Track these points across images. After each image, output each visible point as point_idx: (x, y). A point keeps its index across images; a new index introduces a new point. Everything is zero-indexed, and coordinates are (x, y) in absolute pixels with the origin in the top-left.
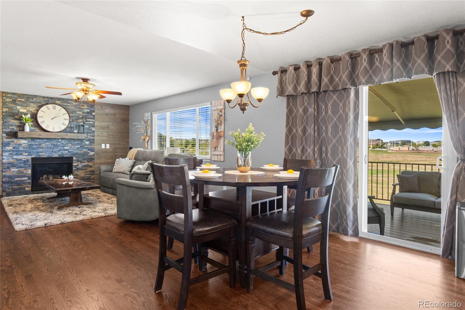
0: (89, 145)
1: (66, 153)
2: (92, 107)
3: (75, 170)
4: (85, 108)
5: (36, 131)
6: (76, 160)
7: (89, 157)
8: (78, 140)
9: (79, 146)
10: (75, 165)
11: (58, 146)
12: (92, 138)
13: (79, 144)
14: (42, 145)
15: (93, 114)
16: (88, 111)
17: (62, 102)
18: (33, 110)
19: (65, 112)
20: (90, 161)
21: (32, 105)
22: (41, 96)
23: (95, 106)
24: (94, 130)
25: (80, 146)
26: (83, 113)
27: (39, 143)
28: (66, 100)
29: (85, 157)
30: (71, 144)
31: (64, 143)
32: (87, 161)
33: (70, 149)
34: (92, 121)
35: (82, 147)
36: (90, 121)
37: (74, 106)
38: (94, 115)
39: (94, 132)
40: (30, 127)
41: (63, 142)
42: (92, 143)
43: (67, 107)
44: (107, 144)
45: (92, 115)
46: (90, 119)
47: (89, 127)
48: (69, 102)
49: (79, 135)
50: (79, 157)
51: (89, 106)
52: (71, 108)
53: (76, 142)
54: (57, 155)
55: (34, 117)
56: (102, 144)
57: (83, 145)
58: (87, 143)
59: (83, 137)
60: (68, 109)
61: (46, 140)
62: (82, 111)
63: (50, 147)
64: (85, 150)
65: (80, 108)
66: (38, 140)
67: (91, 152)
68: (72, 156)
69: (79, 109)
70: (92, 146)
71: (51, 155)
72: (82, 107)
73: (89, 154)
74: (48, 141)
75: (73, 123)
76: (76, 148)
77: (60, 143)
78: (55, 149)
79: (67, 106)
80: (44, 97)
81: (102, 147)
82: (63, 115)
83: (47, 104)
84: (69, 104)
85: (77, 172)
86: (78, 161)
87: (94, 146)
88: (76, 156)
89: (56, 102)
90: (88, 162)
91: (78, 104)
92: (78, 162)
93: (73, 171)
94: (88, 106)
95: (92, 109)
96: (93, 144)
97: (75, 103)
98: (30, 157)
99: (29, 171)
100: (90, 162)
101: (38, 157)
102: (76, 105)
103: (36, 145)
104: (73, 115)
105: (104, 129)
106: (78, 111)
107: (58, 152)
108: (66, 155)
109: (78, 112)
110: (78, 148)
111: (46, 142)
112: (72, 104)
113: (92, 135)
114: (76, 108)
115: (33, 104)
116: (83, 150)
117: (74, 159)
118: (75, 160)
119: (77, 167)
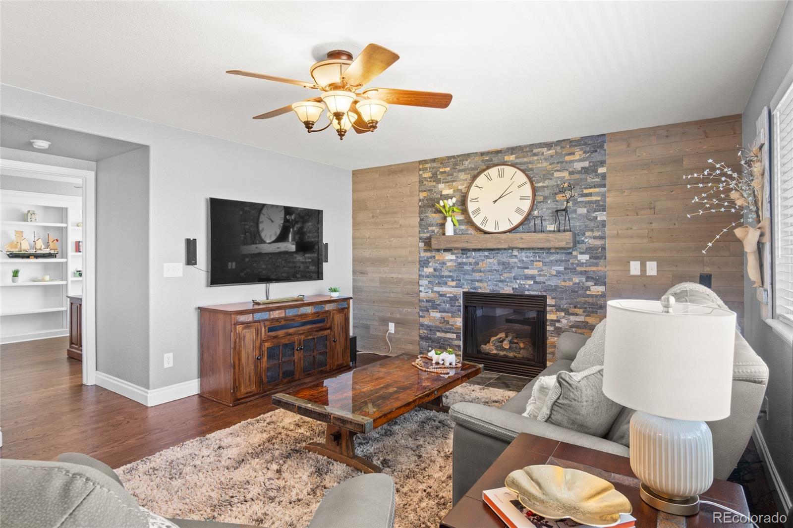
0: (590, 266)
1: (530, 285)
2: (596, 151)
3: (552, 332)
4: (577, 157)
5: (469, 232)
6: (553, 306)
7: (590, 300)
8: (557, 251)
9: (561, 268)
10: (552, 320)
11: (513, 267)
12: (598, 243)
13: (562, 261)
14: (481, 263)
15: (601, 170)
16: (586, 164)
17: (521, 155)
18: (463, 187)
19: (525, 179)
20: (593, 312)
21: (462, 176)
22: (476, 153)
23: (605, 147)
24: (604, 218)
25: (565, 269)
26: (571, 173)
27: (474, 261)
28: (528, 149)
29: (578, 300)
30: (539, 261)
31: (524, 259)
32: (584, 312)
33: (540, 275)
34: (597, 194)
35: (571, 270)
36: (590, 195)
37: (546, 159)
38: (605, 173)
39: (603, 224)
40: (454, 225)
41: (523, 255)
42: (597, 258)
43: (530, 166)
44: (648, 263)
45: (597, 175)
46: (590, 188)
47: (588, 211)
48: (535, 151)
49: (559, 234)
50: (562, 299)
51: (588, 149)
52: (539, 165)
53: (553, 258)
54: (511, 288)
55: (463, 202)
56: (632, 263)
57: (572, 264)
58: (584, 258)
59: (562, 241)
60: (532, 170)
61: (486, 253)
62: (567, 170)
63: (496, 270)
64: (576, 280)
65: (562, 162)
66: (473, 253)
67: (595, 284)
68: (544, 294)
69: (559, 165)
70: (599, 268)
71: (497, 288)
72: (567, 158)
73: (588, 292)
74: (492, 256)
75: (544, 206)
76: (554, 273)
77: (516, 260)
78: (505, 275)
79: (530, 163)
80: (482, 154)
81: (629, 270)
82: (519, 187)
83: (488, 168)
84: (536, 158)
85: (556, 338)
86: (559, 309)
87: (606, 267)
88: (554, 294)
89: (506, 158)
90: (586, 316)
91: (556, 152)
92: (557, 310)
93: (548, 333)
94: (585, 152)
95: (597, 157)
96: (602, 262)
97: (550, 152)
98: (460, 292)
99: (459, 322)
100: (592, 315)
101: (472, 291)
102: (552, 156)
103: (470, 264)
104: (547, 183)
105: (637, 215)
106: (558, 171)
107: (511, 282)
108: (528, 290)
109: (556, 174)
110: (559, 272)
111: (487, 257)
112: (543, 154)
113: (597, 234)
114: (550, 164)
115: (464, 173)
116: (570, 280)
117: (550, 301)
118: (551, 306)
119: (557, 325)
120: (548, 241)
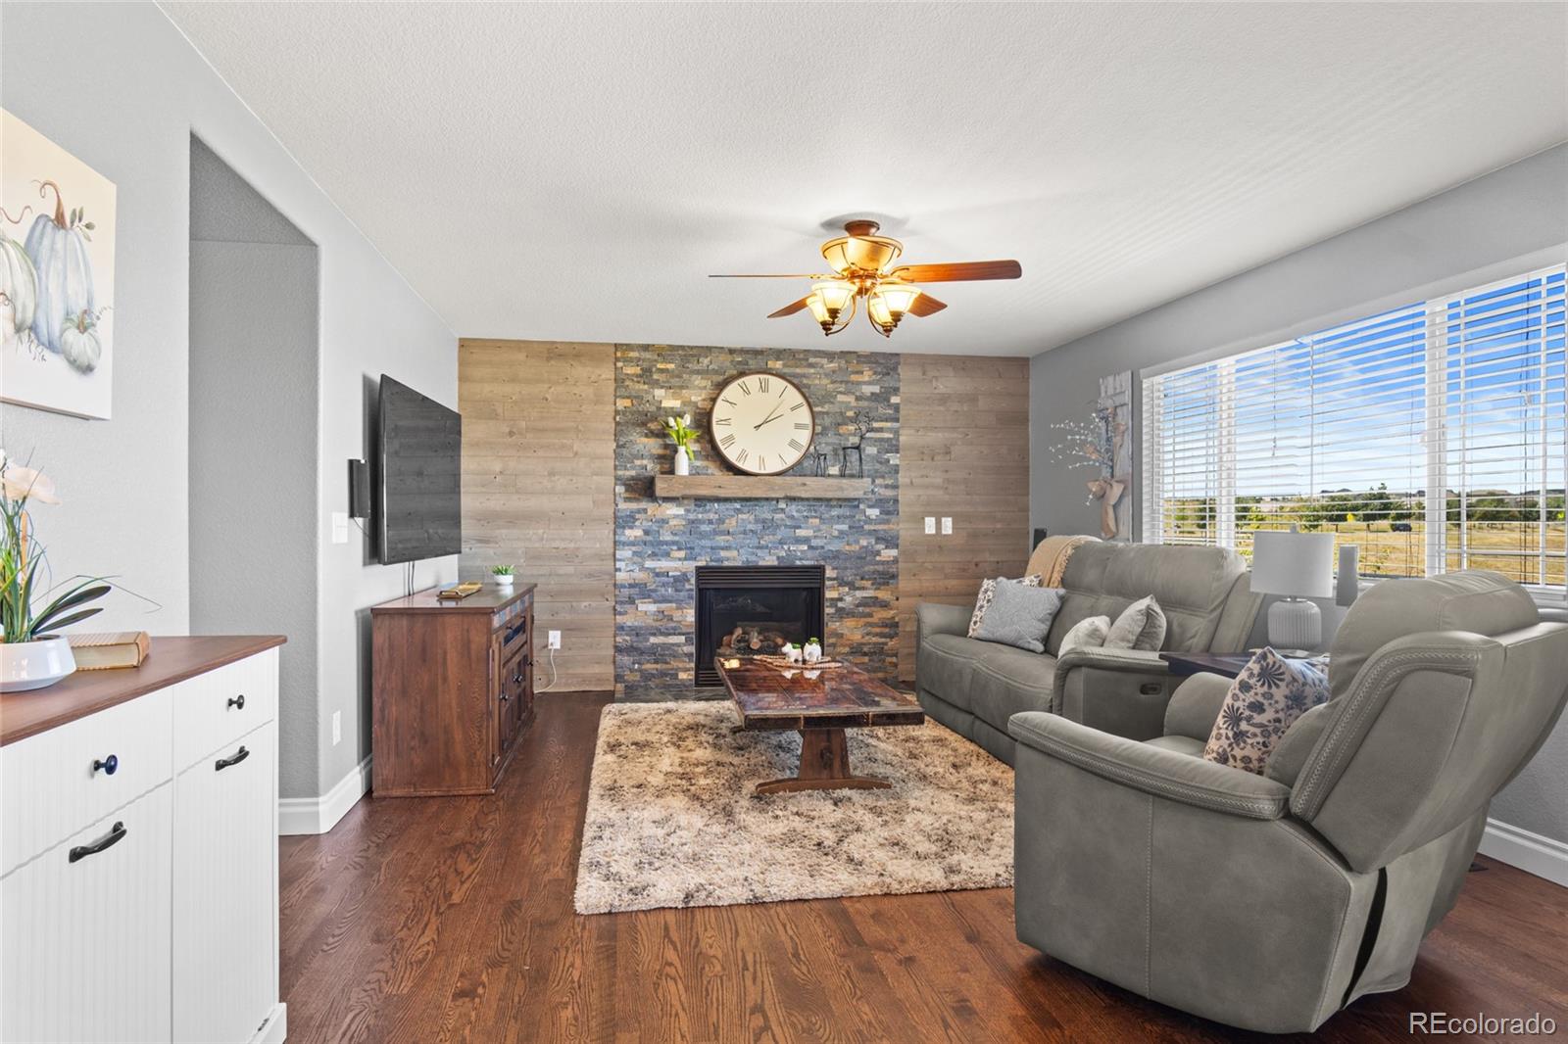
0: (880, 523)
1: (802, 552)
2: (889, 374)
3: (831, 616)
4: (866, 379)
5: (710, 471)
6: (834, 579)
7: (880, 568)
8: (840, 503)
9: (845, 527)
10: (832, 599)
11: (778, 526)
12: (889, 493)
13: (846, 517)
14: (727, 521)
15: (894, 400)
16: (876, 389)
17: (789, 363)
18: (700, 398)
19: (800, 399)
20: (884, 584)
21: (698, 381)
22: (722, 348)
23: (900, 370)
24: (897, 462)
25: (850, 527)
26: (858, 399)
27: (717, 516)
28: (802, 356)
29: (866, 569)
30: (816, 517)
31: (795, 514)
32: (873, 584)
33: (815, 537)
34: (890, 430)
35: (857, 529)
36: (880, 430)
37: (826, 375)
38: (898, 404)
39: (896, 470)
40: (690, 459)
41: (793, 509)
42: (888, 513)
43: (805, 381)
44: (943, 519)
45: (890, 406)
46: (882, 421)
47: (878, 452)
48: (812, 360)
49: (844, 481)
50: (846, 568)
51: (879, 370)
52: (817, 382)
53: (835, 512)
54: (775, 558)
55: (704, 423)
56: (927, 519)
57: (859, 521)
58: (873, 513)
59: (857, 489)
60: (808, 387)
61: (738, 506)
62: (853, 394)
63: (752, 531)
64: (864, 542)
65: (847, 382)
66: (716, 505)
67: (887, 547)
68: (822, 563)
69: (843, 386)
70: (891, 526)
71: (753, 558)
72: (854, 378)
73: (878, 558)
74: (746, 509)
75: (823, 440)
76: (836, 533)
77: (782, 516)
78: (766, 538)
79: (804, 376)
80: (731, 351)
81: (924, 529)
82: (793, 409)
83: (742, 374)
84: (812, 371)
85: (838, 624)
86: (842, 583)
87: (898, 524)
88: (835, 564)
89: (771, 364)
90: (876, 589)
91: (840, 368)
92: (840, 585)
93: (826, 618)
94: (875, 373)
95: (889, 382)
96: (893, 518)
97: (832, 365)
98: (690, 567)
99: (690, 616)
100: (882, 587)
101: (714, 564)
102: (834, 372)
103: (710, 522)
104: (826, 408)
105: (933, 459)
106: (841, 393)
107: (777, 548)
108: (801, 559)
109: (840, 398)
110: (841, 532)
111: (738, 511)
112: (822, 367)
113: (889, 482)
114: (833, 382)
115: (700, 377)
116: (857, 542)
117: (829, 573)
118: (830, 579)
119: (840, 604)
120: (842, 489)
